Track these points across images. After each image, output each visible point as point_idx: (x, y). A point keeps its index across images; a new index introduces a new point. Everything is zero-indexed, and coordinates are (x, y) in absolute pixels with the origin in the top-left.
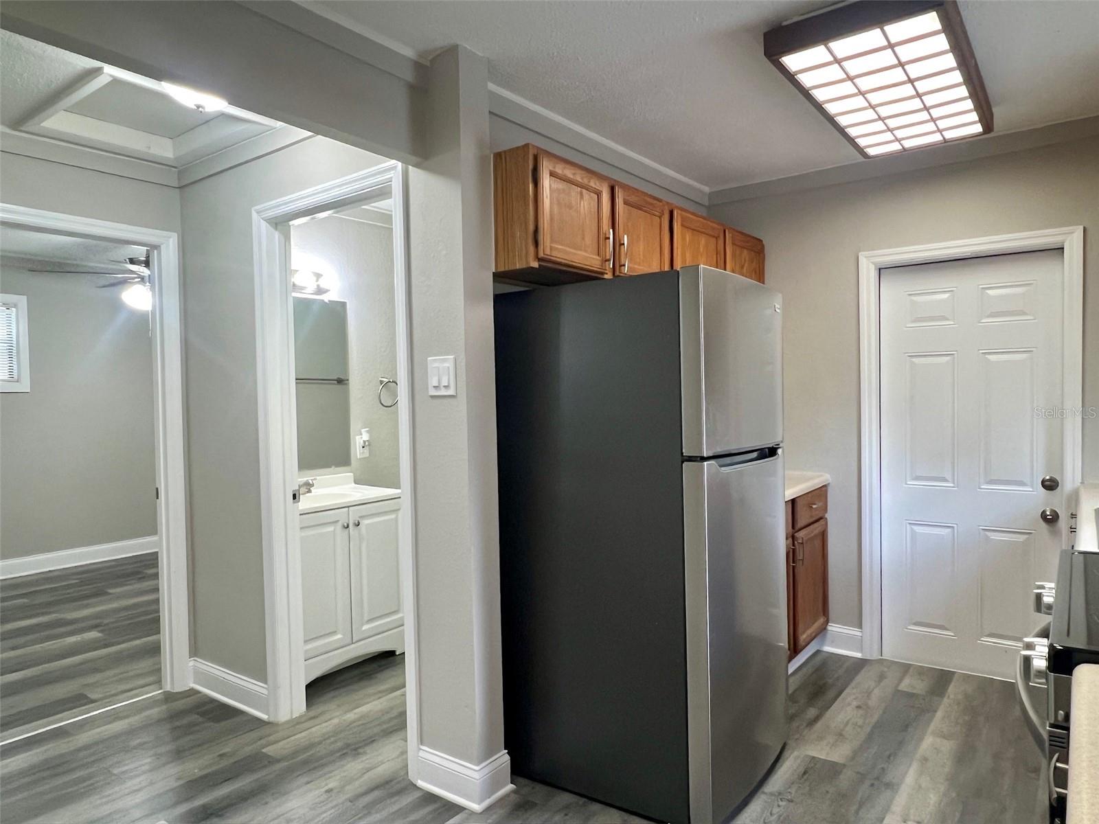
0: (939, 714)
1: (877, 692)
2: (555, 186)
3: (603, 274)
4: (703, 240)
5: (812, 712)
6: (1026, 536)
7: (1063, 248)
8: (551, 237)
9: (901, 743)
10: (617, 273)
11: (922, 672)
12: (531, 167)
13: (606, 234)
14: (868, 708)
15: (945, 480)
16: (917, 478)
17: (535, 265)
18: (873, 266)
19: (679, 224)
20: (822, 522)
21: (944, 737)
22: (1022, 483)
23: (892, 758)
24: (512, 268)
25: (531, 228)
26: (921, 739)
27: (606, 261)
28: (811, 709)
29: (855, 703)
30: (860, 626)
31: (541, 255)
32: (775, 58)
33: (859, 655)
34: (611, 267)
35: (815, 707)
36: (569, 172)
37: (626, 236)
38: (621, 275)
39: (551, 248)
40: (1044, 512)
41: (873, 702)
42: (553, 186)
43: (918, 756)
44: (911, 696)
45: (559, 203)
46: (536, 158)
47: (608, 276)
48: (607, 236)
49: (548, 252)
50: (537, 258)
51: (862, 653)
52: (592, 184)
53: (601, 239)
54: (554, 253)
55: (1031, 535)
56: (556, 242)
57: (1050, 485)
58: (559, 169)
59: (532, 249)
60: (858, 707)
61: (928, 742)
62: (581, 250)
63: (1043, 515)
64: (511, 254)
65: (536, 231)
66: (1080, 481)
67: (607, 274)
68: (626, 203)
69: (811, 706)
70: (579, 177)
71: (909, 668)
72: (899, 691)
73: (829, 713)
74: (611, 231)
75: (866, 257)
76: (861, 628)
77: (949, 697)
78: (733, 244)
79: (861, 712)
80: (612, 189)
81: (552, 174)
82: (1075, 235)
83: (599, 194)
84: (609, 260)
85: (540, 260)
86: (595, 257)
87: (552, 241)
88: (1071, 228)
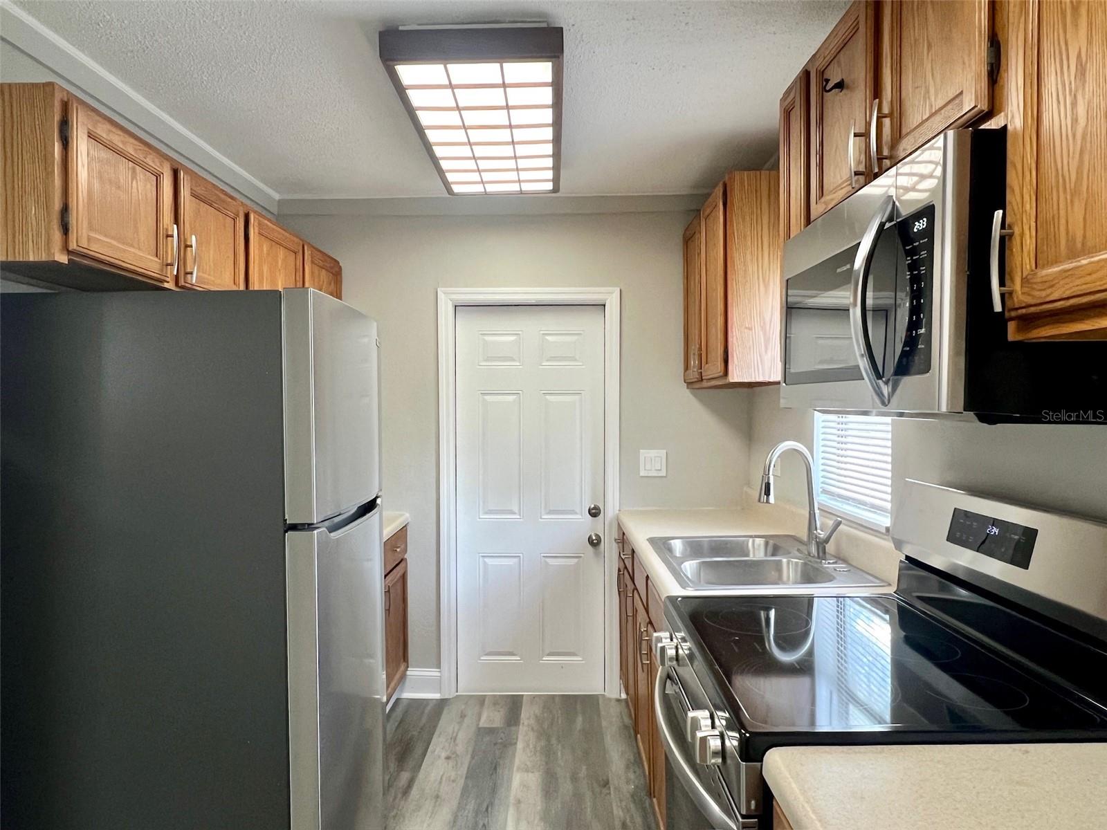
0: (520, 745)
1: (461, 736)
2: (94, 153)
3: (162, 281)
4: (281, 253)
5: (405, 776)
6: (576, 560)
7: (604, 305)
8: (90, 223)
9: (494, 790)
10: (182, 283)
11: (496, 701)
12: (57, 118)
13: (167, 229)
14: (457, 755)
15: (512, 513)
16: (490, 512)
17: (63, 259)
18: (451, 302)
19: (257, 231)
20: (402, 565)
21: (527, 771)
22: (573, 512)
23: (490, 809)
24: (19, 258)
25: (57, 205)
26: (510, 780)
27: (167, 265)
28: (403, 773)
29: (443, 755)
30: (439, 666)
31: (73, 246)
32: (391, 63)
33: (437, 696)
34: (175, 273)
35: (406, 771)
36: (117, 139)
37: (194, 237)
38: (187, 285)
39: (89, 239)
40: (590, 538)
41: (460, 749)
42: (92, 152)
43: (512, 800)
44: (491, 731)
45: (101, 178)
46: (65, 107)
47: (170, 285)
48: (170, 233)
49: (84, 243)
50: (68, 250)
51: (440, 693)
52: (149, 161)
53: (160, 236)
54: (94, 247)
55: (581, 559)
56: (96, 231)
57: (594, 513)
58: (102, 130)
59: (57, 235)
60: (448, 758)
61: (517, 779)
62: (132, 246)
63: (590, 540)
64: (19, 237)
65: (65, 210)
66: (618, 509)
67: (168, 282)
68: (194, 195)
69: (402, 770)
70: (131, 148)
71: (484, 701)
72: (481, 728)
73: (421, 775)
74: (175, 226)
75: (445, 293)
76: (440, 668)
77: (523, 723)
78: (312, 262)
79: (451, 763)
80: (175, 174)
81: (90, 136)
82: (614, 295)
83: (158, 177)
84: (172, 265)
85: (69, 252)
86: (152, 258)
87: (91, 228)
88: (610, 288)
